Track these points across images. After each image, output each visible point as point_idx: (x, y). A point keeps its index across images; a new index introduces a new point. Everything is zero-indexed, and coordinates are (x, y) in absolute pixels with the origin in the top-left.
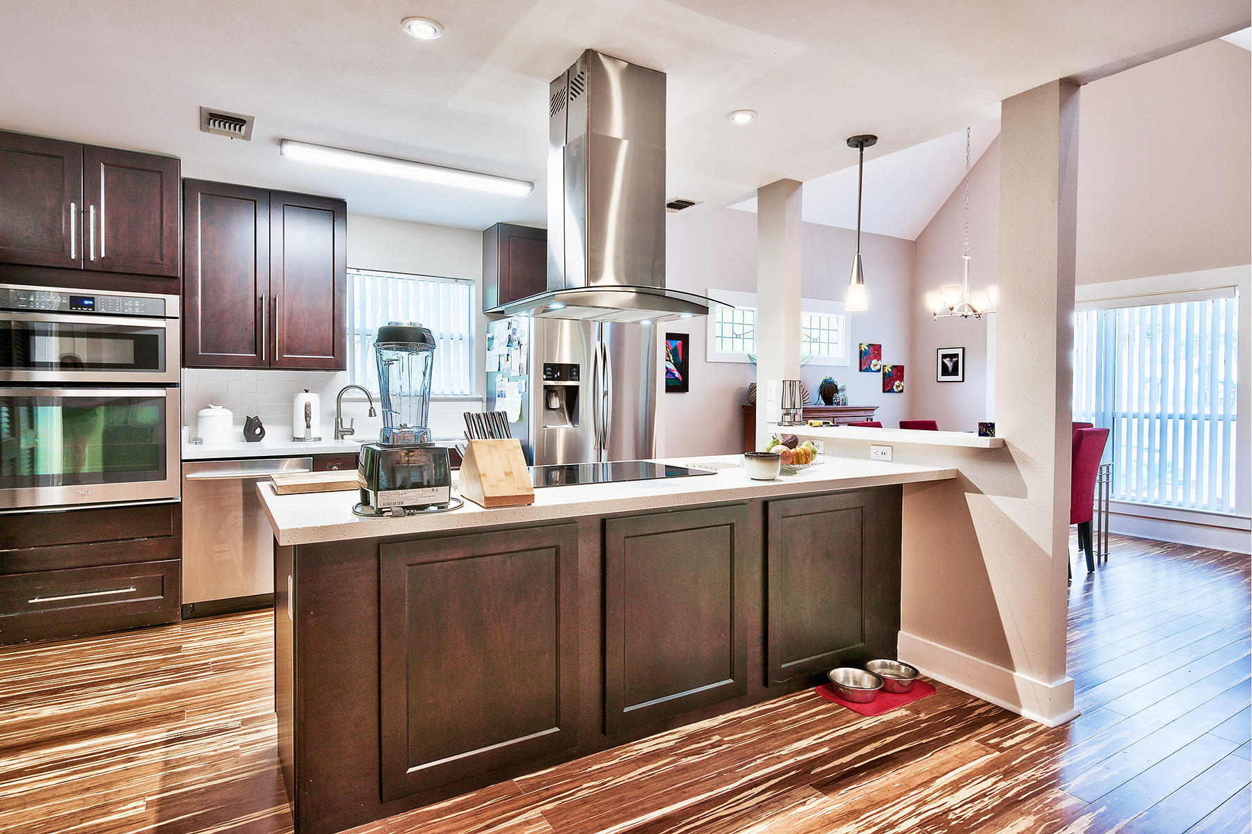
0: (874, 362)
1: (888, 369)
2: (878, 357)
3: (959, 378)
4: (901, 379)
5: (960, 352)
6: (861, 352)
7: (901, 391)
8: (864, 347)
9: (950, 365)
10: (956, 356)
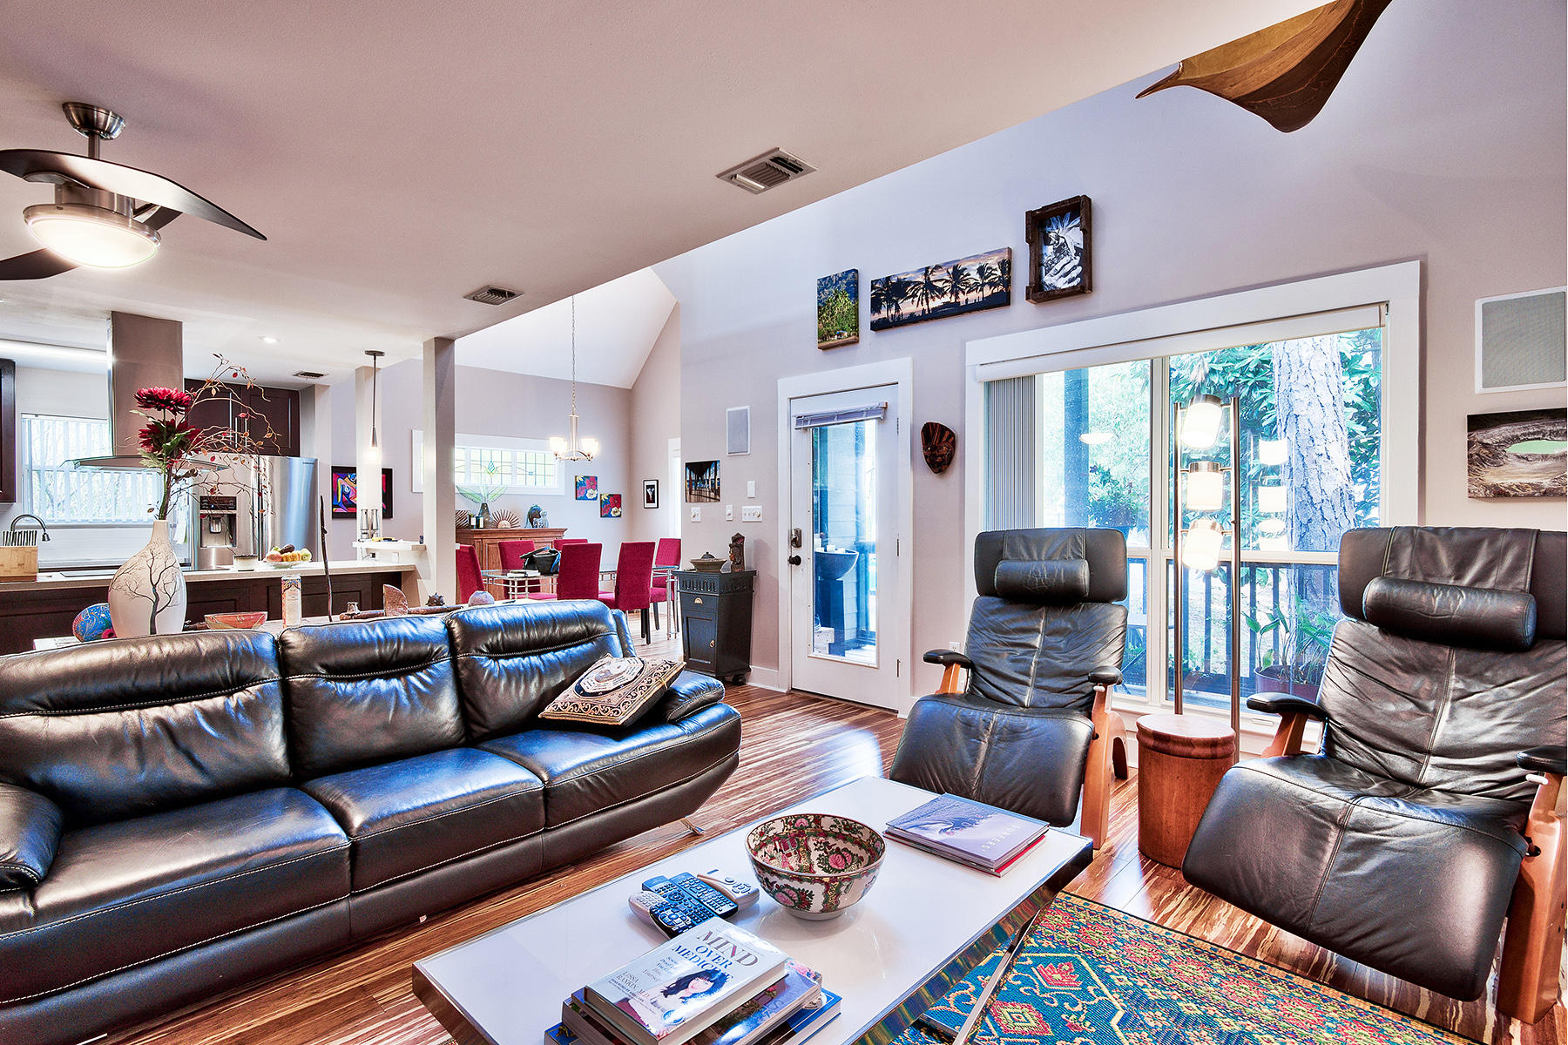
0: (590, 491)
1: (605, 497)
2: (595, 487)
3: (655, 505)
4: (619, 505)
5: (655, 483)
6: (576, 482)
7: (620, 516)
8: (580, 479)
9: (650, 494)
10: (653, 486)
